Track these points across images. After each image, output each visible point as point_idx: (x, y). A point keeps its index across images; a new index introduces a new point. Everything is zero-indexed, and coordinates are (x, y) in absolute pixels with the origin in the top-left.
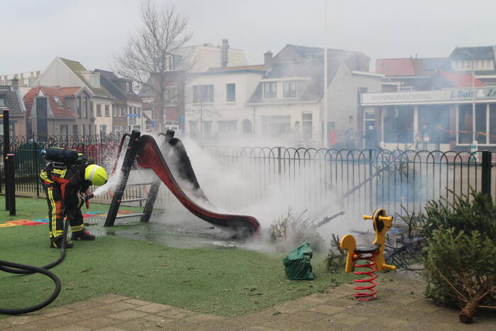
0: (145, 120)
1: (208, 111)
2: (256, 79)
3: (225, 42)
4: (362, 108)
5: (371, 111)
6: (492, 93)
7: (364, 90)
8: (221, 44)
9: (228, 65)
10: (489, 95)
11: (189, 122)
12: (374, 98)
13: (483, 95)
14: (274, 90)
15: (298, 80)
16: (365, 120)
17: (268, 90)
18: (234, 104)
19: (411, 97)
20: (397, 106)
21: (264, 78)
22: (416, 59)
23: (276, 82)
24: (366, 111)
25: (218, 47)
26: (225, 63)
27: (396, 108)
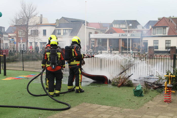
0: (9, 41)
1: (37, 39)
2: (53, 28)
3: (41, 15)
4: (90, 39)
5: (93, 40)
6: (132, 35)
7: (91, 33)
8: (40, 16)
9: (42, 23)
10: (131, 36)
11: (29, 42)
12: (94, 36)
13: (129, 36)
14: (60, 32)
15: (68, 29)
16: (91, 43)
17: (58, 32)
18: (46, 37)
19: (107, 36)
20: (101, 38)
21: (56, 28)
22: (100, 23)
23: (61, 29)
24: (91, 40)
25: (39, 17)
26: (41, 23)
27: (100, 39)
